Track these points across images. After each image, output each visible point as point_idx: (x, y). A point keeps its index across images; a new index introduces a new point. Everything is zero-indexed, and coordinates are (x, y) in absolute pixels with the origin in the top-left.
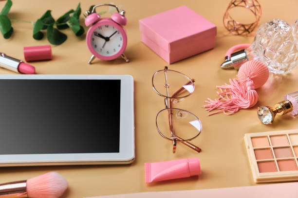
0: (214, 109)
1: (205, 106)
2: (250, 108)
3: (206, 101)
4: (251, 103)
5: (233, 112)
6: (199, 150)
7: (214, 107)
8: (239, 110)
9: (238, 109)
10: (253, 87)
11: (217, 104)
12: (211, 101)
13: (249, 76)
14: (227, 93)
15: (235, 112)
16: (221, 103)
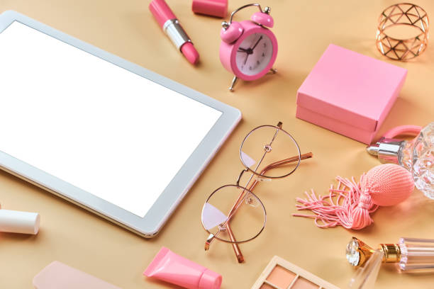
0: (307, 209)
1: (299, 199)
2: (353, 230)
3: (306, 192)
4: (354, 225)
5: (326, 224)
6: (241, 260)
7: (308, 207)
8: (337, 226)
9: (335, 224)
10: (368, 206)
11: (315, 204)
12: (313, 195)
13: (369, 188)
14: (341, 194)
15: (330, 227)
16: (321, 206)
